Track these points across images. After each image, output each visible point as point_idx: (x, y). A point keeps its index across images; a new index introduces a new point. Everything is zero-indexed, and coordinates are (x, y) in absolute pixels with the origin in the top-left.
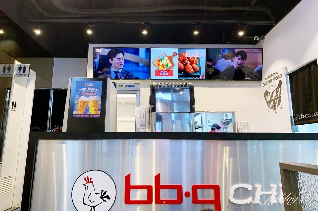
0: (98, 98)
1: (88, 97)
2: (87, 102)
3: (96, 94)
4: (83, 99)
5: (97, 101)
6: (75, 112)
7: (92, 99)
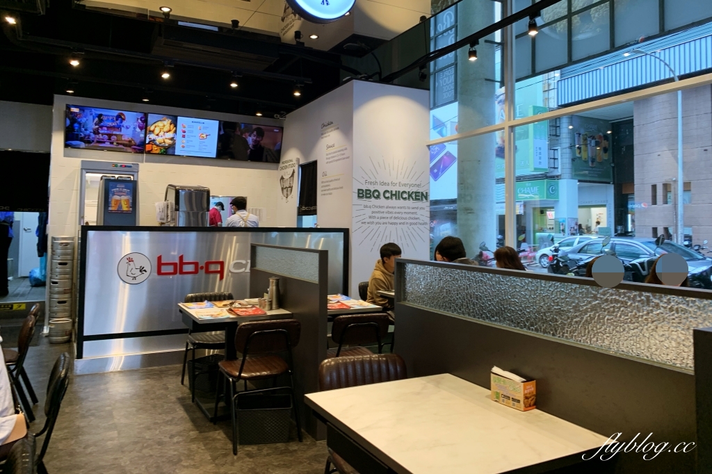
0: (129, 197)
1: (120, 196)
2: (120, 200)
3: (127, 194)
4: (116, 197)
5: (128, 200)
6: (110, 209)
7: (124, 198)
